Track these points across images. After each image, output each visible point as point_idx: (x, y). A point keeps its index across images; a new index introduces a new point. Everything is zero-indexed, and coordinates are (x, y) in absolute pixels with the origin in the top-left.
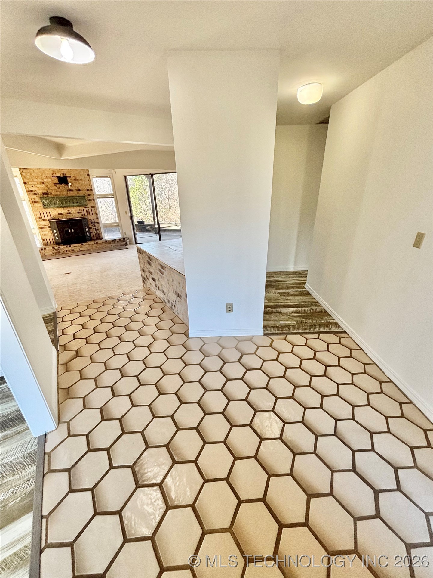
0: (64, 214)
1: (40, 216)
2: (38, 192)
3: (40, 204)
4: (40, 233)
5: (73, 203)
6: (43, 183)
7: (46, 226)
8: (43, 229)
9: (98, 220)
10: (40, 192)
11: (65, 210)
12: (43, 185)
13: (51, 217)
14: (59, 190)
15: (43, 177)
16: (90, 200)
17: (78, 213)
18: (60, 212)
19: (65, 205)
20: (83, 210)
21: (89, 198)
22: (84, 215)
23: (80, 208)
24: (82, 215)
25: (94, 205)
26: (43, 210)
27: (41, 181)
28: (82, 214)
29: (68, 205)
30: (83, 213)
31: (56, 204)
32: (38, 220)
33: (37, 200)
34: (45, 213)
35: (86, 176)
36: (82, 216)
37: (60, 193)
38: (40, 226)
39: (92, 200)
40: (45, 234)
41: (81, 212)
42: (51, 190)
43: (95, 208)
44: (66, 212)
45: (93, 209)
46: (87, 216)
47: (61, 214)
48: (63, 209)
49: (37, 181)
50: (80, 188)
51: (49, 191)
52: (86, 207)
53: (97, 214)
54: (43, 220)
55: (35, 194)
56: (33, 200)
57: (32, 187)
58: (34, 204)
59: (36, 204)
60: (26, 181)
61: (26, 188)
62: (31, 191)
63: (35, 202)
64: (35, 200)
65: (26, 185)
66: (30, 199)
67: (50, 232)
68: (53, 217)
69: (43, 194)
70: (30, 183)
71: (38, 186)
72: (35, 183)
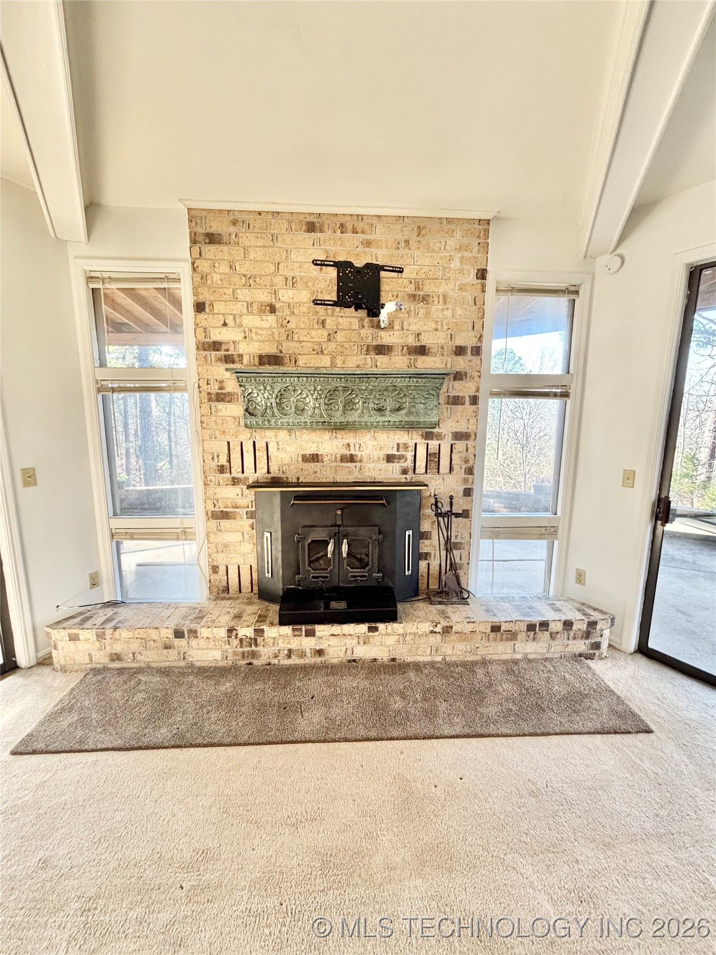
0: (326, 459)
1: (223, 461)
2: (241, 352)
4: (208, 536)
5: (380, 410)
6: (273, 309)
7: (237, 510)
8: (225, 523)
9: (469, 499)
10: (249, 350)
11: (335, 442)
12: (271, 319)
13: (268, 472)
14: (332, 346)
15: (279, 280)
16: (456, 401)
17: (390, 459)
18: (311, 450)
19: (338, 417)
20: (412, 448)
21: (453, 393)
22: (411, 472)
23: (403, 437)
24: (405, 472)
25: (471, 429)
26: (245, 436)
27: (264, 297)
28: (405, 465)
29: (354, 417)
30: (409, 463)
31: (300, 411)
32: (214, 477)
33: (232, 386)
34: (247, 447)
35: (471, 278)
36: (403, 479)
37: (333, 359)
38: (217, 509)
39: (467, 400)
40: (226, 546)
41: (401, 457)
42: (297, 345)
43: (470, 443)
44: (335, 451)
45: (460, 445)
46: (422, 478)
47: (315, 458)
48: (327, 435)
49: (248, 299)
50: (426, 340)
51: (289, 347)
52: (428, 436)
53: (470, 471)
54: (235, 481)
55: (228, 359)
56: (214, 388)
57: (225, 324)
58: (213, 404)
59: (220, 406)
60: (205, 296)
61: (200, 331)
62: (216, 346)
63: (221, 397)
64: (221, 388)
65: (202, 316)
66: (203, 383)
67: (246, 536)
68: (275, 472)
69: (261, 363)
70: (219, 307)
71: (250, 321)
72: (240, 308)
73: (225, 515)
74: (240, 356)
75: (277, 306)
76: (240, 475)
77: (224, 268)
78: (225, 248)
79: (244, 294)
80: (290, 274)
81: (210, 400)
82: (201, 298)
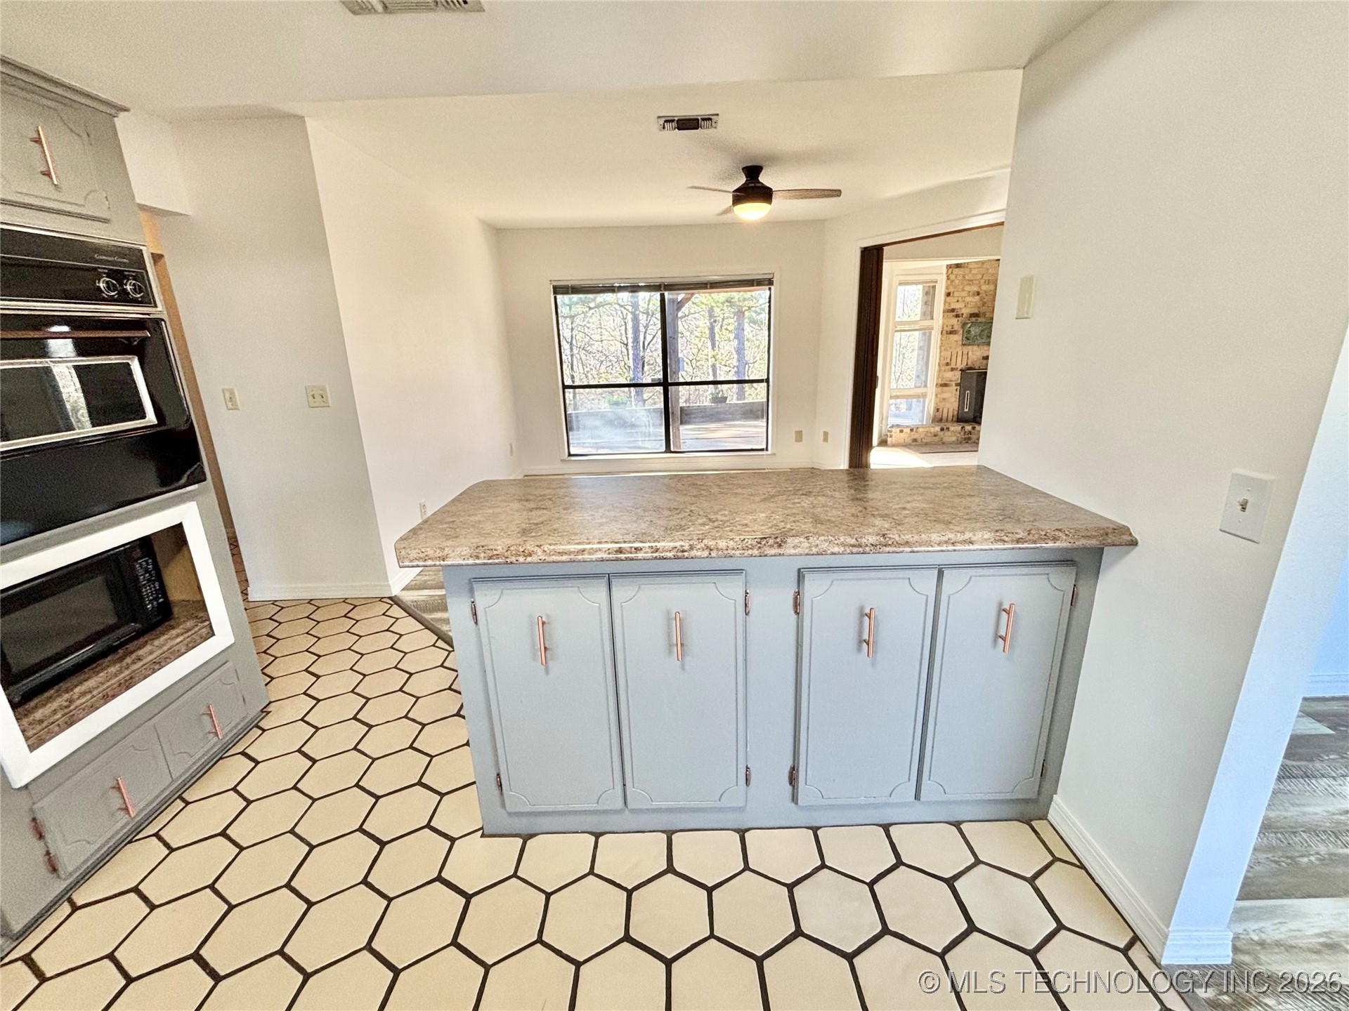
1: (948, 361)
2: (963, 312)
3: (957, 338)
4: (936, 395)
6: (978, 294)
7: (952, 383)
8: (945, 388)
10: (966, 311)
12: (977, 297)
13: (967, 365)
18: (986, 354)
26: (959, 350)
27: (975, 289)
32: (943, 368)
33: (956, 328)
34: (960, 354)
38: (942, 382)
40: (944, 399)
42: (986, 308)
47: (987, 358)
49: (969, 290)
51: (982, 310)
54: (952, 369)
55: (957, 316)
56: (949, 329)
57: (958, 301)
58: (948, 335)
59: (951, 336)
60: (951, 290)
61: (947, 304)
62: (953, 310)
63: (952, 332)
64: (952, 328)
65: (948, 299)
66: (945, 327)
67: (953, 395)
68: (970, 364)
69: (971, 317)
70: (956, 294)
71: (969, 299)
72: (964, 294)
73: (946, 385)
74: (963, 314)
75: (981, 292)
76: (955, 367)
77: (960, 278)
78: (962, 269)
79: (968, 288)
80: (987, 278)
81: (947, 333)
82: (949, 291)
